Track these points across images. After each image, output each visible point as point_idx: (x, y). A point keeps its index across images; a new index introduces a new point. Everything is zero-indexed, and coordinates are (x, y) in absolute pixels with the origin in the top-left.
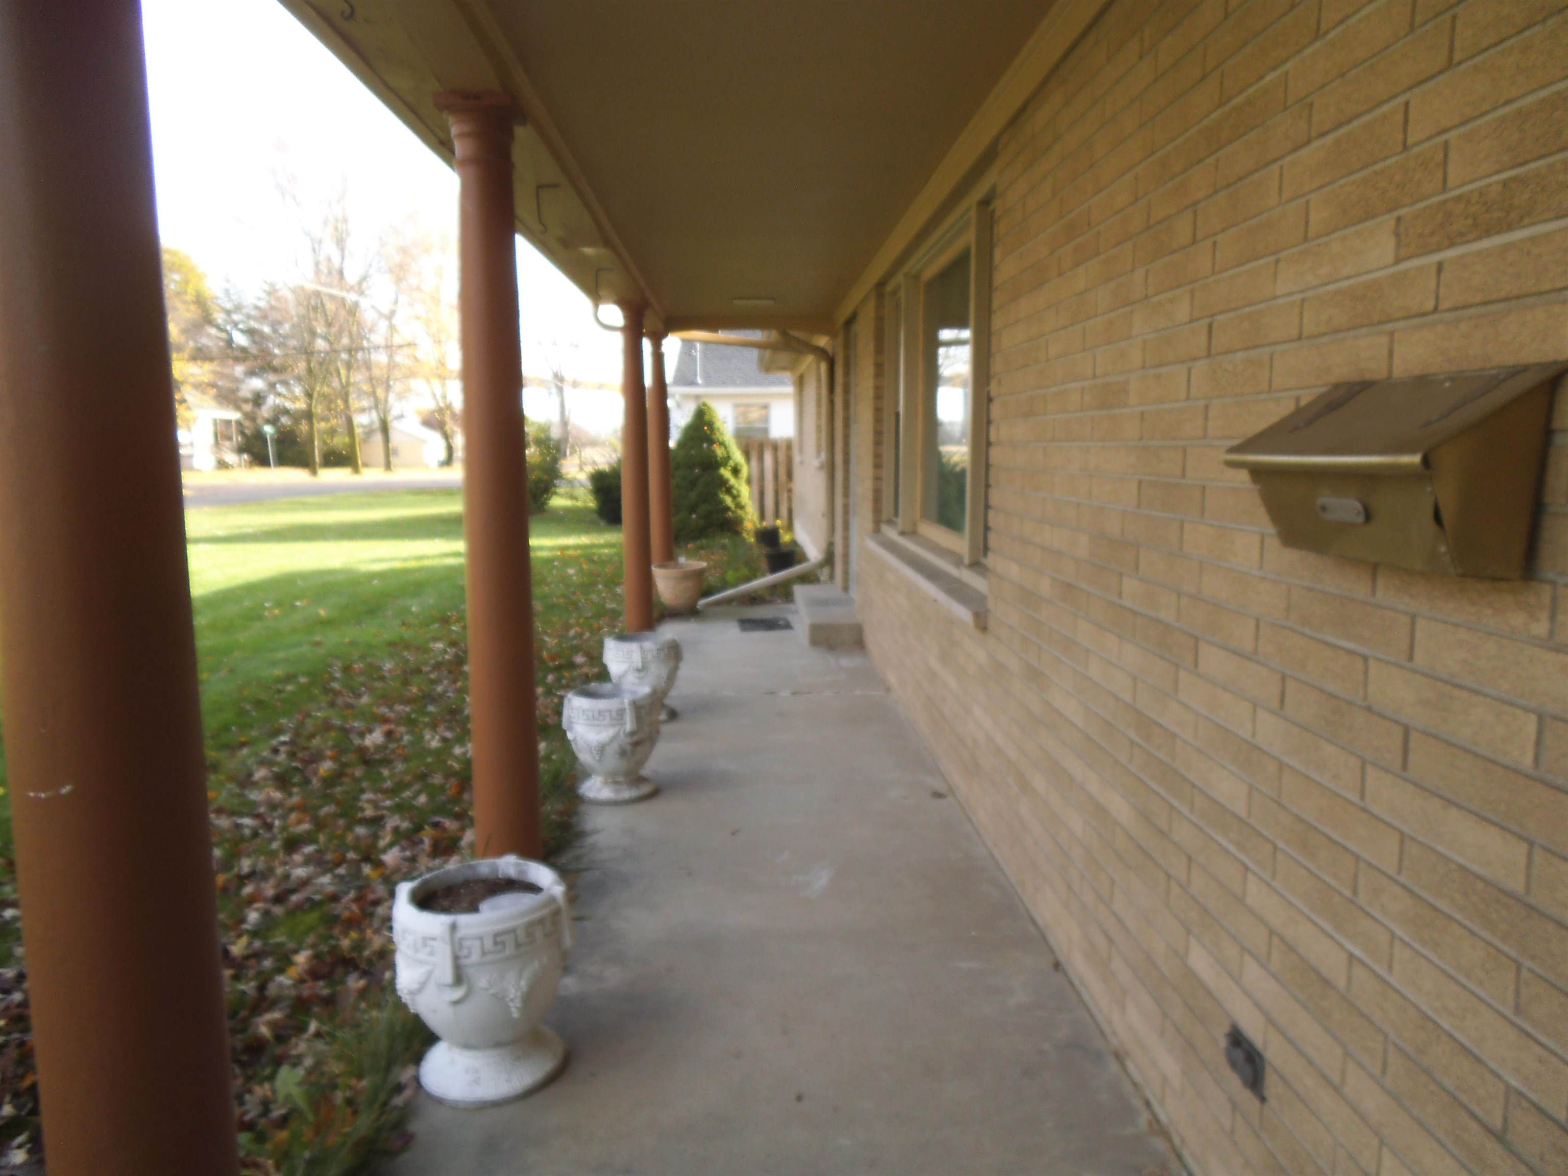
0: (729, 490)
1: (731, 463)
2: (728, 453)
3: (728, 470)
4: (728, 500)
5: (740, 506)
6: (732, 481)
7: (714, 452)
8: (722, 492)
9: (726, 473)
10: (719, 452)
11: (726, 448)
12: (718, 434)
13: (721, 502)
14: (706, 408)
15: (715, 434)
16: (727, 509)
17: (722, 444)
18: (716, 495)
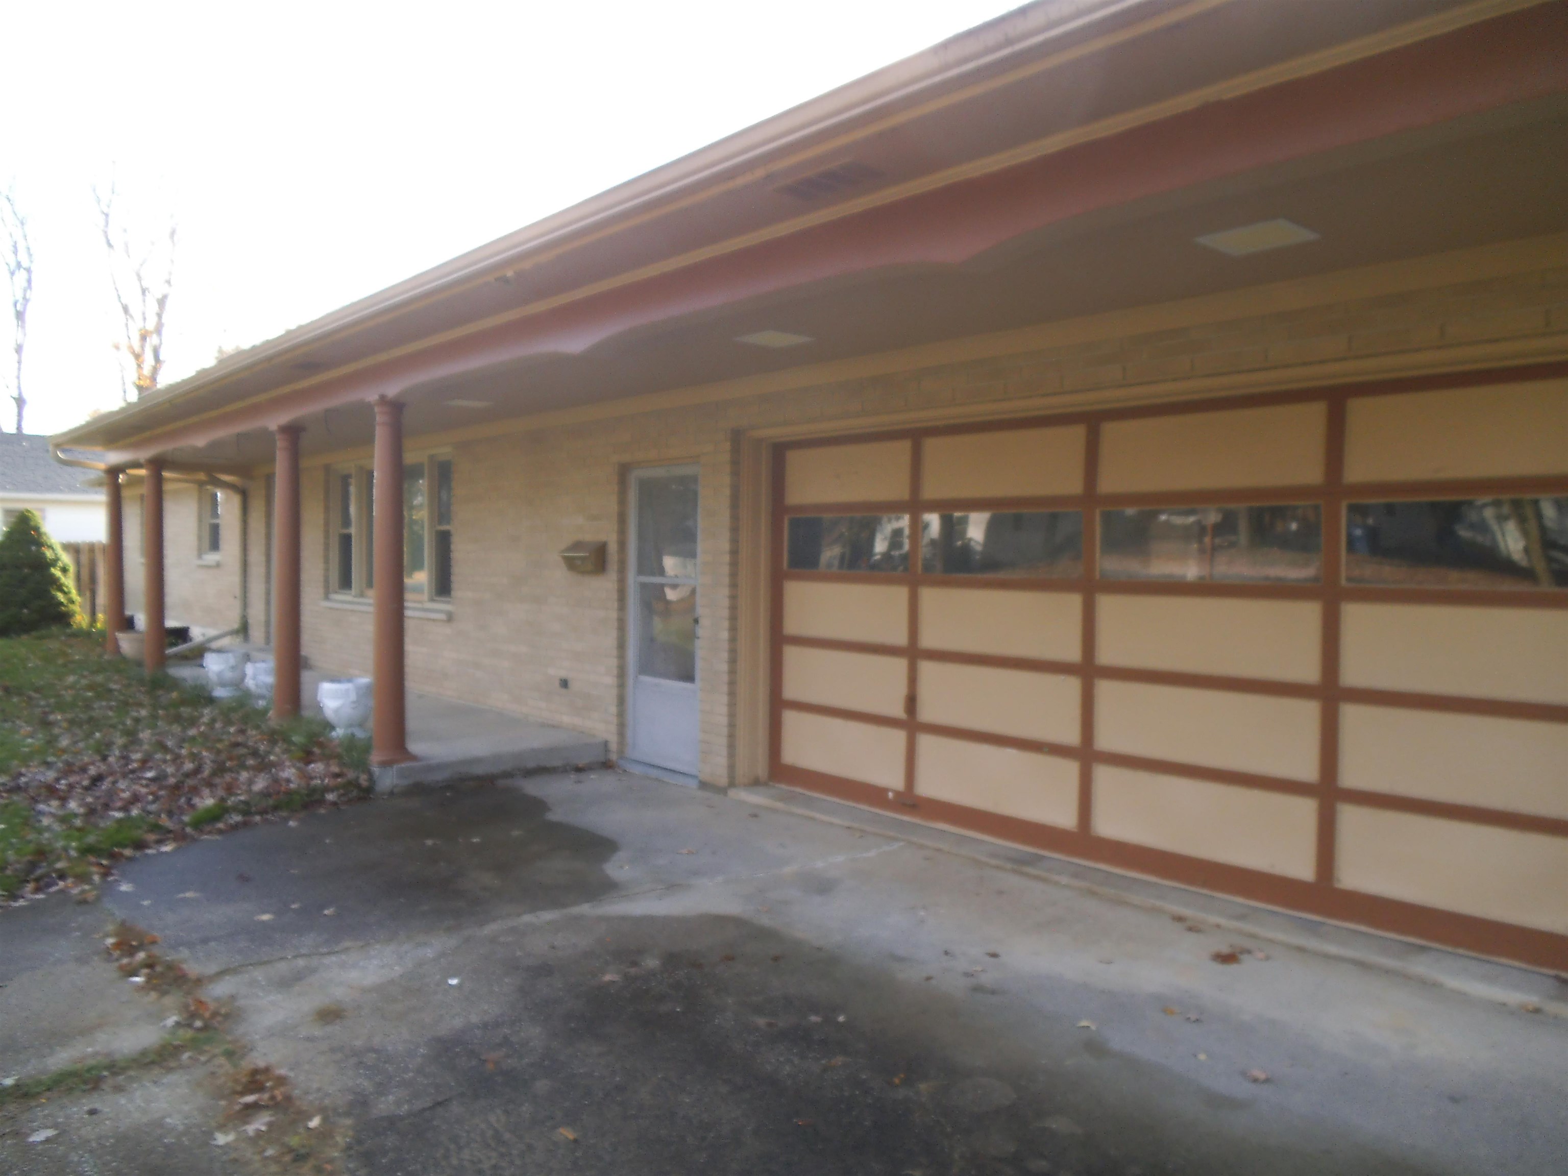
0: (60, 588)
1: (60, 564)
2: (56, 554)
3: (58, 570)
4: (61, 597)
5: (72, 602)
6: (63, 580)
7: (44, 554)
8: (53, 588)
9: (56, 572)
10: (49, 554)
11: (53, 548)
12: (45, 538)
13: (54, 598)
14: (30, 515)
15: (43, 538)
16: (61, 604)
17: (51, 547)
18: (49, 592)
